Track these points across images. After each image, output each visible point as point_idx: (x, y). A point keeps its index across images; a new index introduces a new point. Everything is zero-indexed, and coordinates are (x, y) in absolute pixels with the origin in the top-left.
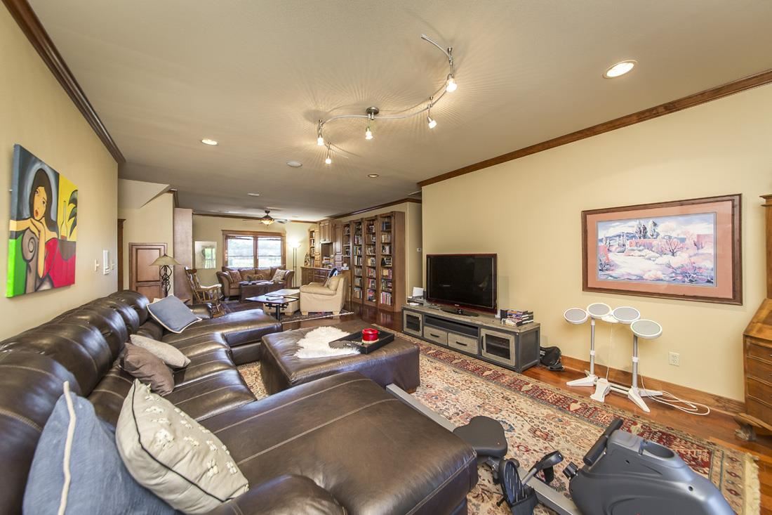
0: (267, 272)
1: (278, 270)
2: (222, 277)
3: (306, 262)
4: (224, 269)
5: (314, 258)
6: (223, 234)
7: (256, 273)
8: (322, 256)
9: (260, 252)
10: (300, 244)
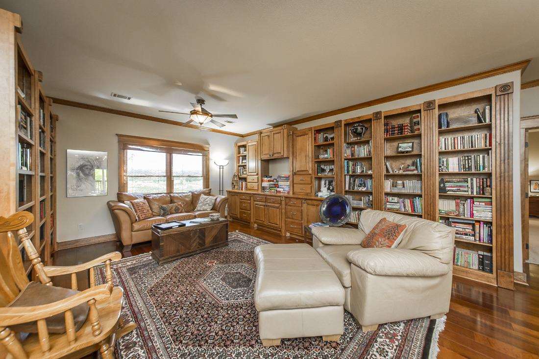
0: (187, 199)
1: (203, 196)
2: (116, 211)
3: (233, 183)
4: (120, 198)
5: (245, 179)
6: (119, 141)
7: (172, 201)
8: (262, 176)
9: (176, 170)
10: (227, 162)
